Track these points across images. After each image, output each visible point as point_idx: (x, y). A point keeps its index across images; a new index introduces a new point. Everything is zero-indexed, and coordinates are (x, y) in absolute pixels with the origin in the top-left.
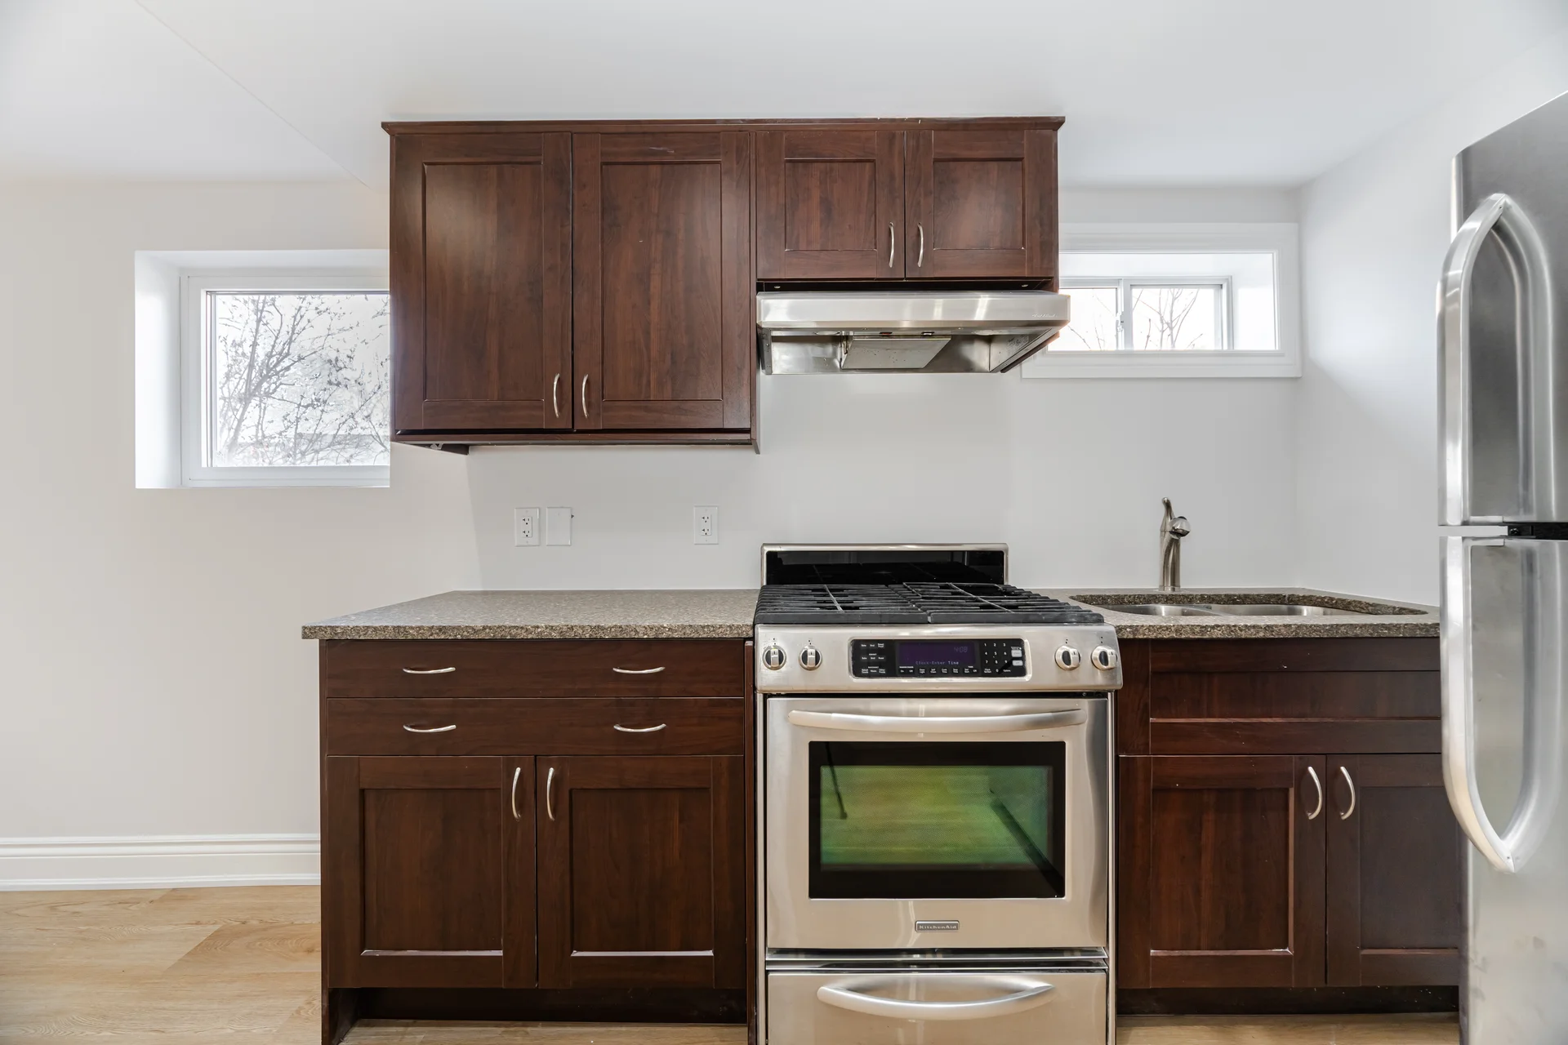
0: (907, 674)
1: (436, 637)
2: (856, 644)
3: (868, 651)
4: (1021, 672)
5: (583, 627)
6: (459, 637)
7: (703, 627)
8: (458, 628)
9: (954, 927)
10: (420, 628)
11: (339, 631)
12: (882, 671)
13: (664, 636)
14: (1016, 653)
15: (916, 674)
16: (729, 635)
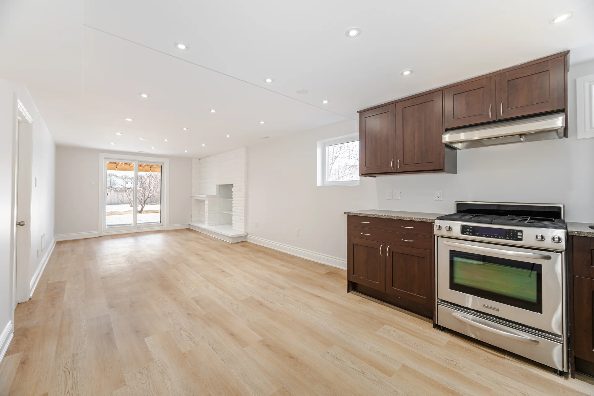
0: (479, 236)
1: (366, 216)
2: (464, 226)
3: (466, 229)
4: (521, 240)
7: (422, 219)
8: (370, 214)
9: (498, 310)
10: (363, 214)
12: (471, 234)
13: (413, 220)
14: (519, 234)
15: (482, 236)
16: (429, 221)
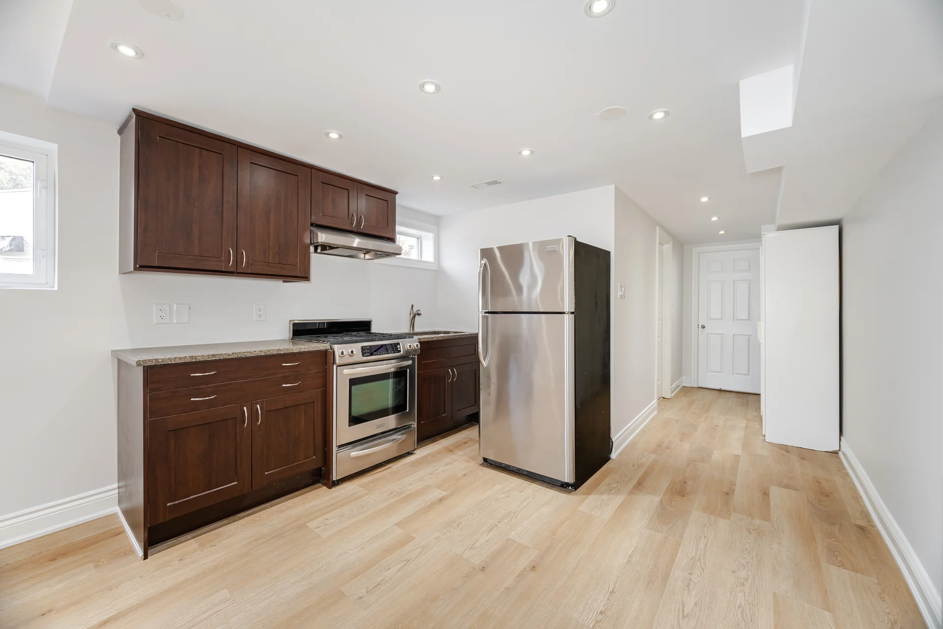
1: (211, 359)
2: (362, 347)
3: (365, 350)
4: (400, 351)
5: (273, 350)
6: (222, 358)
8: (221, 354)
9: (383, 425)
11: (160, 360)
12: (370, 355)
13: (302, 351)
14: (398, 346)
16: (323, 349)
